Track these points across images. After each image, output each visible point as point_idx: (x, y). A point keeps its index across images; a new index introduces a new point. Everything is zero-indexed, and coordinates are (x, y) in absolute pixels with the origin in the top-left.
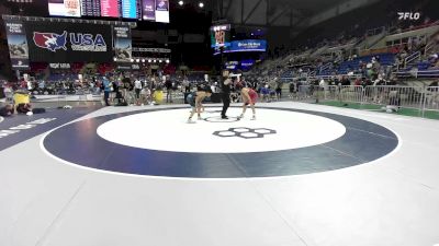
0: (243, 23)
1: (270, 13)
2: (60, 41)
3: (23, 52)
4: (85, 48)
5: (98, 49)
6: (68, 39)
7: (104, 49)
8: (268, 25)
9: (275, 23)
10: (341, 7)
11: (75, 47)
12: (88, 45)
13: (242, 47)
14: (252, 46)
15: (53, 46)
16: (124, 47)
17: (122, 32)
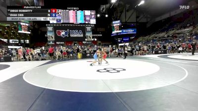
0: (126, 22)
1: (137, 17)
2: (66, 33)
3: (52, 38)
4: (76, 36)
5: (80, 36)
6: (69, 32)
7: (82, 36)
8: (137, 22)
9: (140, 21)
10: (171, 13)
11: (72, 36)
12: (76, 34)
13: (125, 32)
14: (130, 31)
15: (63, 35)
16: (89, 34)
17: (89, 29)
